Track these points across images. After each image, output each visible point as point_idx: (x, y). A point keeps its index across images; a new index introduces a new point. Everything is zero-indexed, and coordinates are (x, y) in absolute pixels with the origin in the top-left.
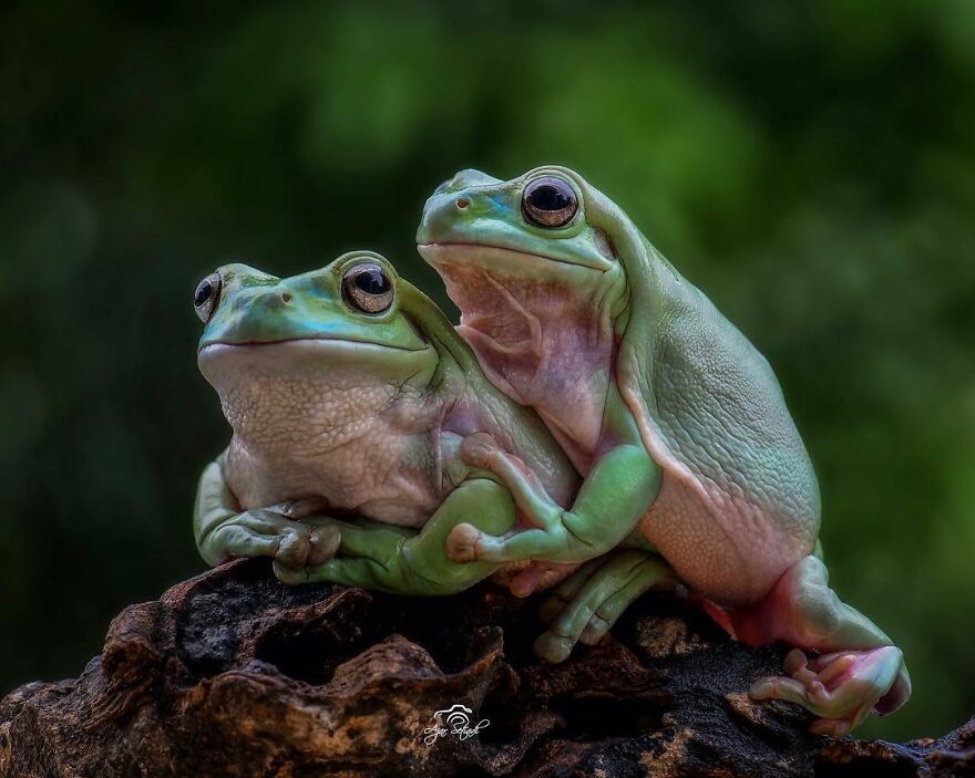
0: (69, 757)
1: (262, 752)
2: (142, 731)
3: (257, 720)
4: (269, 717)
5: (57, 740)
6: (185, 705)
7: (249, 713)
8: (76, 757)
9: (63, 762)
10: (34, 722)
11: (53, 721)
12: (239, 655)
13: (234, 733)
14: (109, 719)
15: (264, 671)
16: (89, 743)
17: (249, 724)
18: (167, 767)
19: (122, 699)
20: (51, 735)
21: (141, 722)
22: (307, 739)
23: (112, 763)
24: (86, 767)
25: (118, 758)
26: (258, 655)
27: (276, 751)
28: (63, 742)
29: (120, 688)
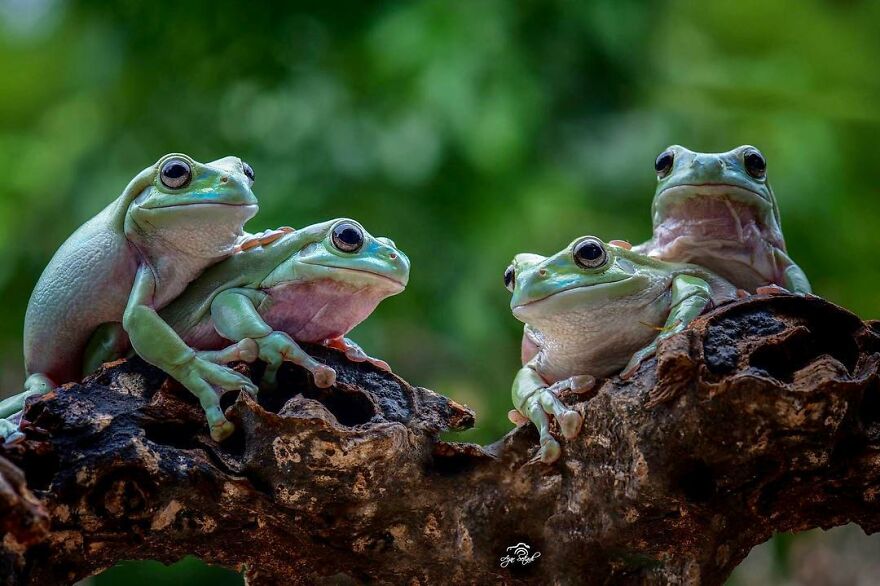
0: (633, 425)
1: (755, 423)
2: (683, 410)
3: (759, 404)
4: (767, 403)
5: (625, 415)
6: (712, 394)
7: (755, 400)
8: (638, 426)
9: (630, 429)
10: (608, 403)
11: (622, 403)
12: (740, 364)
13: (742, 412)
14: (660, 402)
15: (761, 374)
16: (646, 417)
17: (753, 406)
18: (697, 432)
19: (671, 389)
20: (620, 412)
21: (683, 403)
22: (784, 416)
23: (662, 430)
24: (645, 432)
25: (667, 427)
26: (752, 364)
27: (763, 423)
28: (630, 416)
29: (669, 383)
